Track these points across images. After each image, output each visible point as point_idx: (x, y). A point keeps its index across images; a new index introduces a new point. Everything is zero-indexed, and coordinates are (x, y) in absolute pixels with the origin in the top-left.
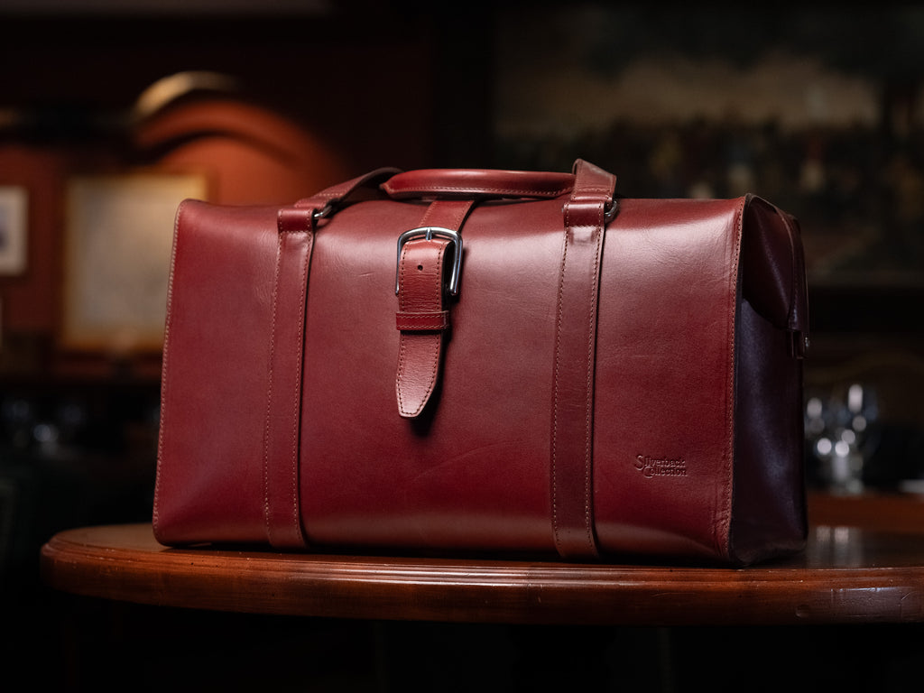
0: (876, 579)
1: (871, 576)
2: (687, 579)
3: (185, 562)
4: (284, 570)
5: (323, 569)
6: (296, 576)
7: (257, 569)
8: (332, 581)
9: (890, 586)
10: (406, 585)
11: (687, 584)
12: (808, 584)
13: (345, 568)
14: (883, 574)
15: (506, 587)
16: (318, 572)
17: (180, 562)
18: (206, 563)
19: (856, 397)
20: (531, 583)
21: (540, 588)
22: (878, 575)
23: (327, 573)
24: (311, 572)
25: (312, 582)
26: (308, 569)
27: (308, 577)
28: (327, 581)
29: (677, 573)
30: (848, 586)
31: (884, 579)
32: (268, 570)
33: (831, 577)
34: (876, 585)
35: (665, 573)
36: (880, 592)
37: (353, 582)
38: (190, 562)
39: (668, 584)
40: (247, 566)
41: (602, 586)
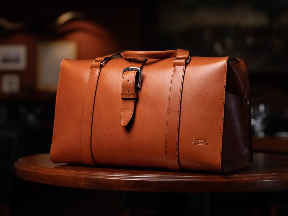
0: (269, 177)
1: (267, 176)
2: (210, 178)
3: (55, 171)
4: (85, 175)
5: (96, 174)
6: (88, 177)
7: (76, 174)
8: (99, 178)
9: (273, 179)
10: (122, 180)
11: (209, 180)
12: (248, 179)
13: (103, 174)
14: (271, 176)
15: (153, 181)
16: (95, 176)
17: (53, 171)
18: (61, 172)
19: (262, 108)
20: (161, 180)
21: (163, 181)
22: (269, 176)
23: (98, 176)
24: (93, 175)
25: (93, 178)
26: (92, 174)
27: (92, 177)
28: (97, 178)
29: (207, 176)
30: (260, 180)
31: (271, 177)
32: (80, 174)
33: (255, 177)
34: (269, 179)
35: (203, 176)
36: (270, 181)
37: (105, 179)
38: (56, 171)
39: (204, 180)
40: (73, 173)
41: (183, 180)
